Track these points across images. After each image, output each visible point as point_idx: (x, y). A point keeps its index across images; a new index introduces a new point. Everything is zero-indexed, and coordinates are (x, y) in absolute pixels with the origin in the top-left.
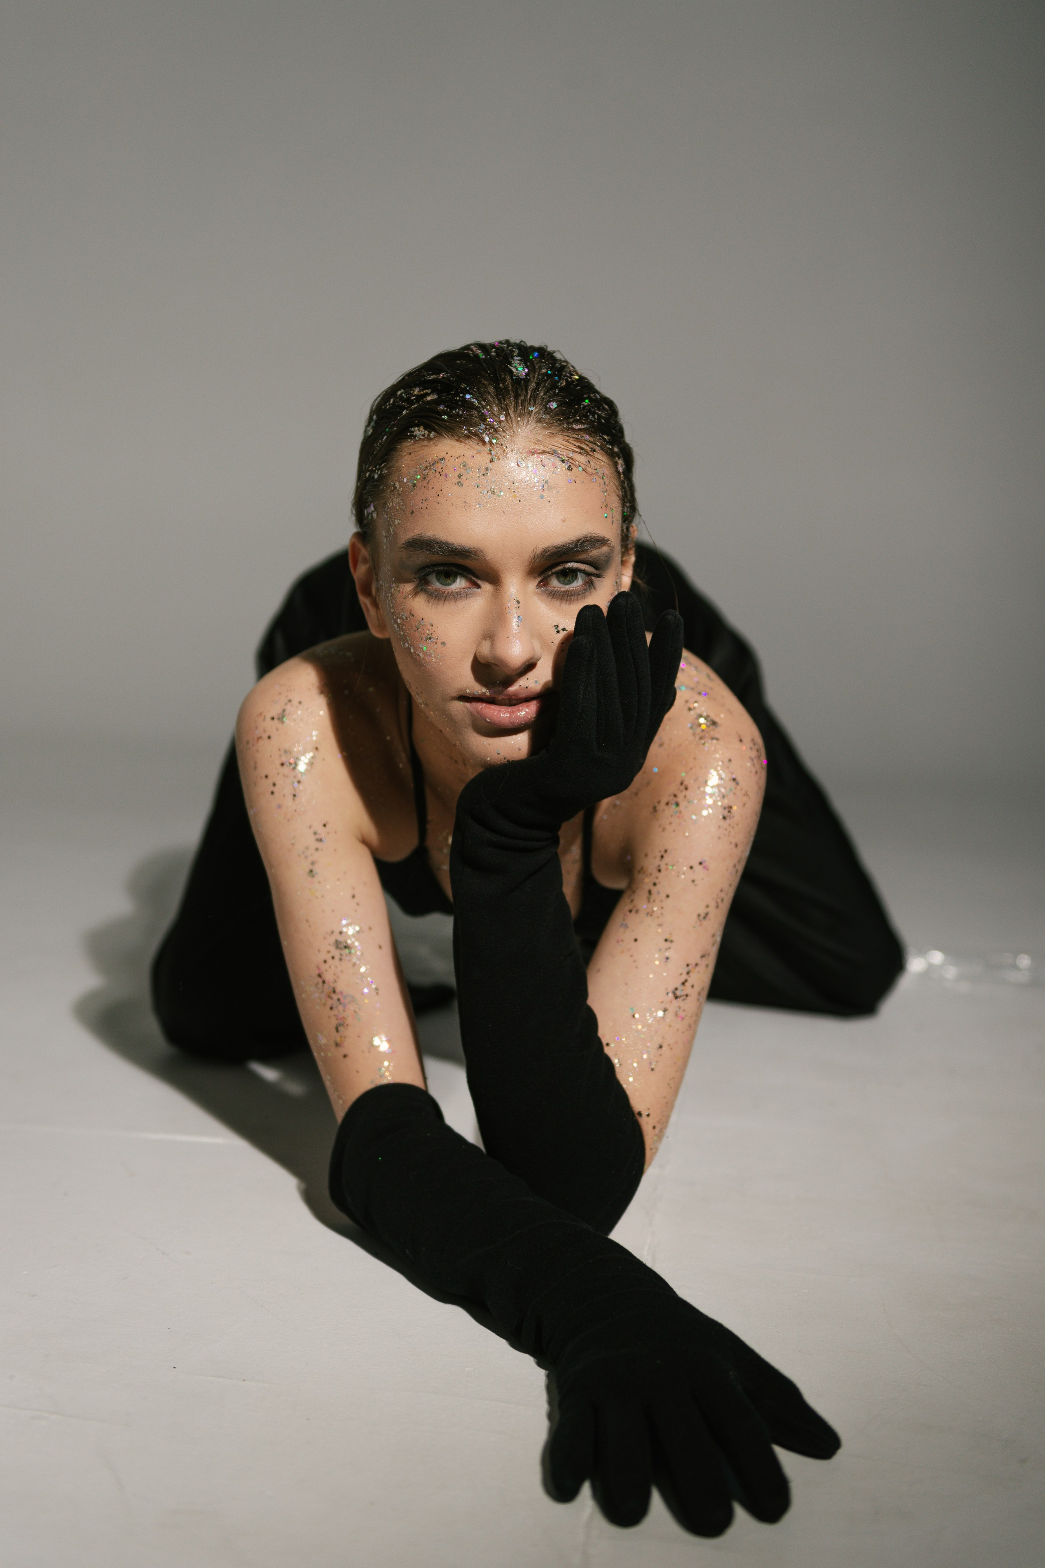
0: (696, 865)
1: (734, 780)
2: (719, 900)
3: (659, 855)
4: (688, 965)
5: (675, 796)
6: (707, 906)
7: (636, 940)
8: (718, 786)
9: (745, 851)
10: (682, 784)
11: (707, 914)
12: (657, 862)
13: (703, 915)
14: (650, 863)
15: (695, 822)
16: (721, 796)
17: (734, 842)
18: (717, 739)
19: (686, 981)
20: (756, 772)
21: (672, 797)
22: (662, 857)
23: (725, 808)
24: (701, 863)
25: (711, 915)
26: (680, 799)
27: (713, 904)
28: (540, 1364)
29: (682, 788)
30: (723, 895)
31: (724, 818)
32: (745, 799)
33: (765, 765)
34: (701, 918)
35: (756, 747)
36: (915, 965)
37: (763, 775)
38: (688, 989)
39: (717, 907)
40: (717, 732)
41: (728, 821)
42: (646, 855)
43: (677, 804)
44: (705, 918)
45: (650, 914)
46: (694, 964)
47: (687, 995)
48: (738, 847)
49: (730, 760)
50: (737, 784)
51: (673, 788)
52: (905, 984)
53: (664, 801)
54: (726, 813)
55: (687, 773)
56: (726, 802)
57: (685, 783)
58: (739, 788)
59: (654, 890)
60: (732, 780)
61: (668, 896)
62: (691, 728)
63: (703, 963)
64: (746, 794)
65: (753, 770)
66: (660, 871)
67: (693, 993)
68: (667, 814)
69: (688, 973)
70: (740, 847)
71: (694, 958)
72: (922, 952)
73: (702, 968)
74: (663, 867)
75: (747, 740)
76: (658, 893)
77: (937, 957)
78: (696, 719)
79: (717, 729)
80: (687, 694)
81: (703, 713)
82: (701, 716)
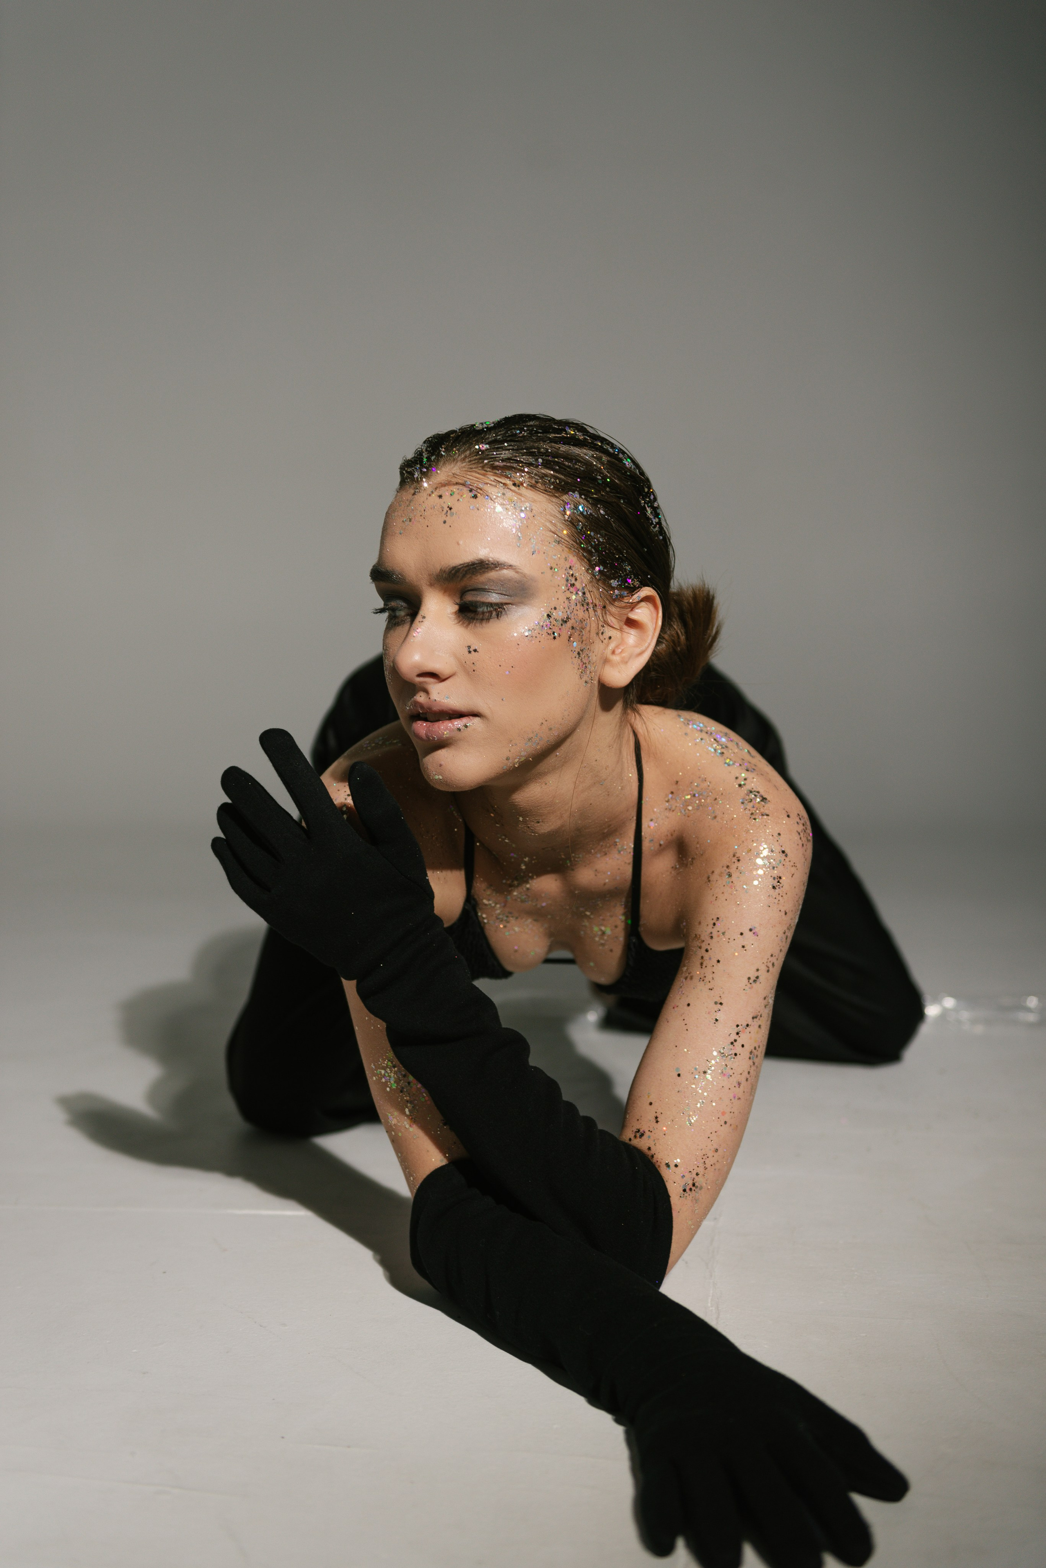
0: (746, 931)
1: (783, 852)
2: (770, 965)
3: (712, 922)
4: (738, 1026)
5: (728, 867)
6: (758, 970)
7: (689, 1005)
8: (767, 857)
9: (793, 919)
10: (734, 856)
11: (757, 977)
12: (710, 929)
13: (753, 978)
14: (704, 930)
15: (746, 891)
16: (771, 868)
17: (783, 910)
18: (767, 815)
19: (735, 1041)
20: (803, 845)
21: (725, 868)
22: (714, 924)
23: (774, 878)
24: (751, 930)
25: (761, 979)
26: (733, 870)
27: (763, 968)
28: (618, 1421)
29: (735, 859)
30: (774, 959)
31: (774, 887)
32: (794, 869)
33: (810, 838)
34: (751, 981)
35: (802, 821)
36: (931, 1011)
37: (810, 846)
38: (738, 1048)
39: (768, 971)
40: (768, 808)
41: (777, 890)
42: (700, 923)
43: (730, 876)
44: (755, 981)
45: (702, 979)
46: (745, 1024)
47: (736, 1055)
48: (787, 914)
49: (779, 834)
50: (786, 856)
51: (725, 860)
52: (925, 1031)
53: (717, 872)
54: (775, 883)
55: (739, 846)
56: (775, 873)
57: (737, 855)
58: (787, 859)
59: (706, 956)
60: (781, 852)
61: (718, 961)
62: (743, 803)
63: (756, 1022)
64: (794, 866)
65: (800, 843)
66: (712, 937)
67: (744, 1053)
68: (720, 883)
69: (738, 1034)
70: (790, 915)
71: (745, 1018)
72: (937, 1000)
73: (754, 1028)
74: (715, 935)
75: (793, 815)
76: (710, 959)
77: (949, 1002)
78: (747, 795)
79: (767, 806)
80: (736, 770)
81: (753, 789)
82: (751, 792)
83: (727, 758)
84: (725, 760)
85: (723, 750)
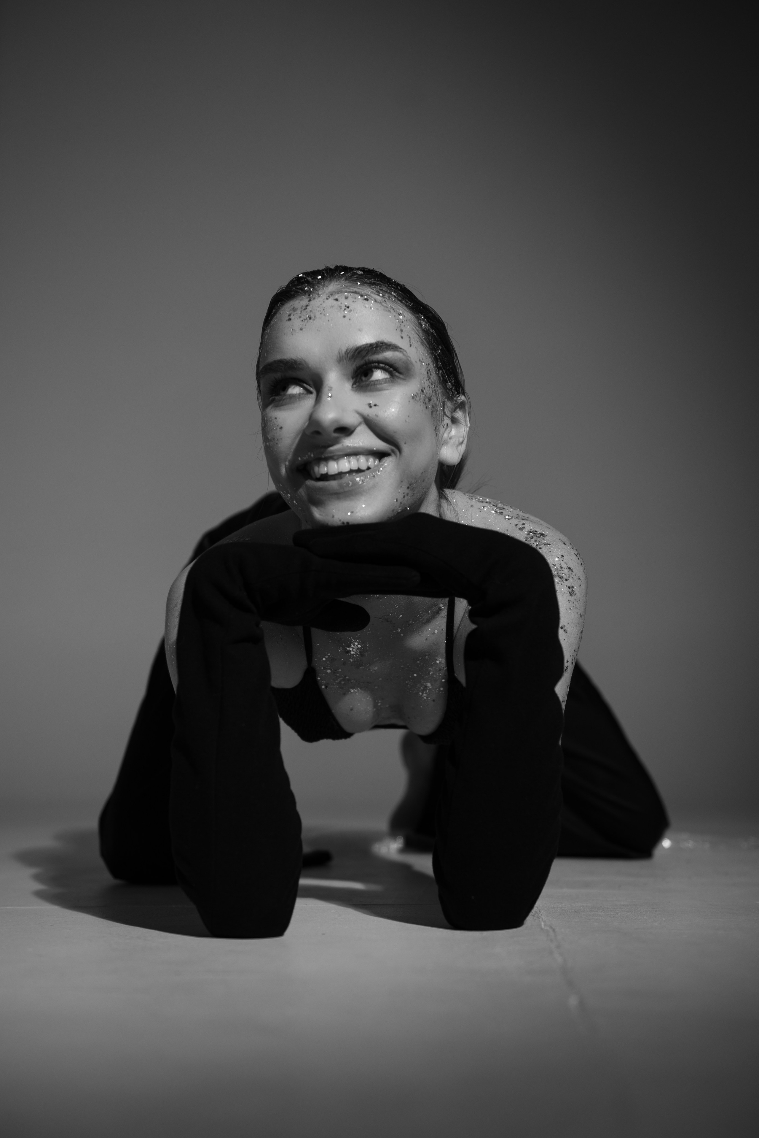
1: (569, 568)
11: (567, 668)
16: (564, 580)
17: (579, 613)
23: (569, 588)
27: (570, 661)
31: (571, 594)
32: (580, 581)
35: (575, 548)
41: (573, 597)
48: (582, 617)
49: (562, 556)
54: (571, 591)
56: (569, 583)
58: (574, 574)
64: (579, 579)
75: (568, 543)
78: (528, 535)
79: (546, 538)
80: (514, 521)
81: (531, 530)
82: (530, 532)
83: (506, 515)
84: (505, 516)
85: (501, 511)
